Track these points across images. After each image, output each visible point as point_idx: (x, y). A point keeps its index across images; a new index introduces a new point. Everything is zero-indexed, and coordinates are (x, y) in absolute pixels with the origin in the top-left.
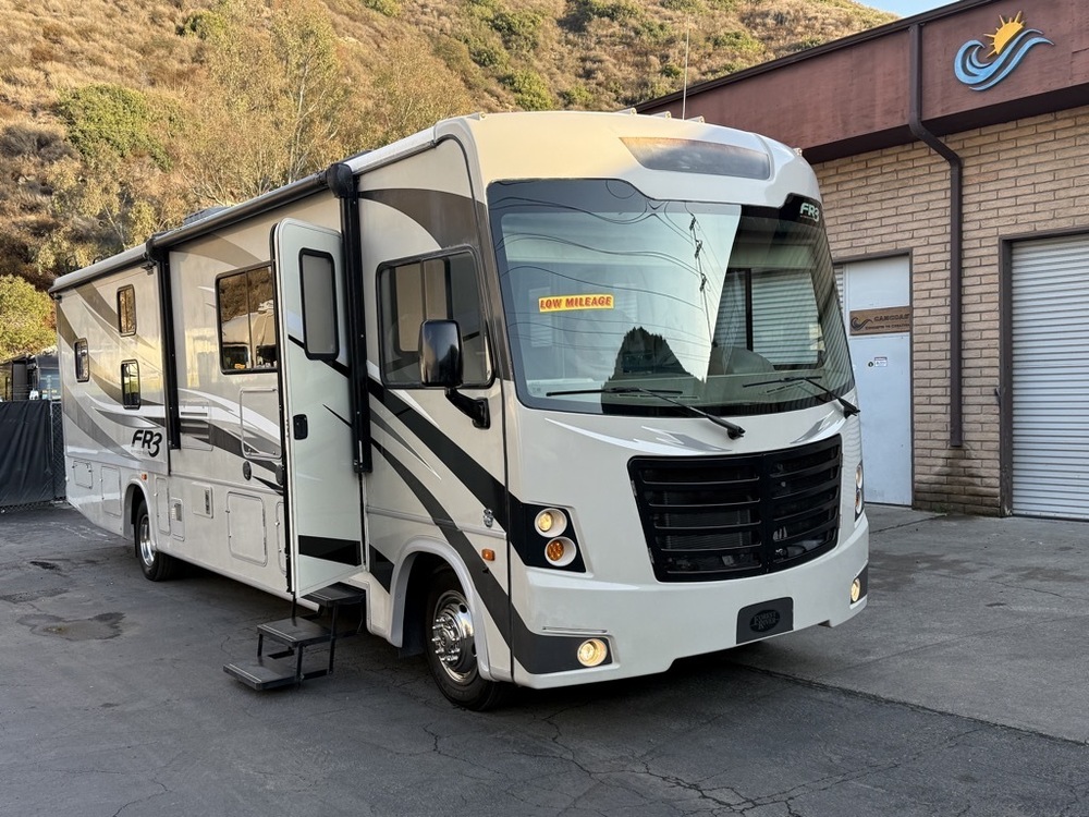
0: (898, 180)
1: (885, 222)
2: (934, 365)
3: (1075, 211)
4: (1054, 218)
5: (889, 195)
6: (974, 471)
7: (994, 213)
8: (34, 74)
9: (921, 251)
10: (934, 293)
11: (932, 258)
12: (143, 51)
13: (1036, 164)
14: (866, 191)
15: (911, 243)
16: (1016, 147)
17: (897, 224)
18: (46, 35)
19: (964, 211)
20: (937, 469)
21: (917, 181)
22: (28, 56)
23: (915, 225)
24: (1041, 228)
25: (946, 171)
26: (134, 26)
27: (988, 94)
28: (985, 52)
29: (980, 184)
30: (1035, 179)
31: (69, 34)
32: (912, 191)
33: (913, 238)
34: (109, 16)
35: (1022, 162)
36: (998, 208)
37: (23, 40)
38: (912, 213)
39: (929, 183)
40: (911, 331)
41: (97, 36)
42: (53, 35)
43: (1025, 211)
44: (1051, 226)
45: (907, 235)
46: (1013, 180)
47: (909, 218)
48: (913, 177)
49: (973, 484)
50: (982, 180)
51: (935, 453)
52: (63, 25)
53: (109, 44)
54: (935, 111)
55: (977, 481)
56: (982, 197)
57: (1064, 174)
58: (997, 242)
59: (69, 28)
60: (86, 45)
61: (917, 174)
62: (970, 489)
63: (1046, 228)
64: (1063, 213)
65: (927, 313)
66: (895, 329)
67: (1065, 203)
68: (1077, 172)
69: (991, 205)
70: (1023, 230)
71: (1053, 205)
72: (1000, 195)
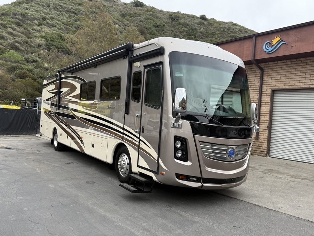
3: (290, 84)
4: (285, 86)
6: (261, 145)
8: (39, 28)
11: (255, 93)
12: (66, 24)
13: (281, 72)
18: (42, 19)
22: (38, 24)
24: (281, 88)
25: (259, 72)
26: (64, 18)
27: (271, 54)
28: (271, 44)
29: (267, 76)
30: (281, 76)
32: (251, 76)
34: (58, 15)
35: (278, 71)
36: (271, 82)
37: (37, 20)
38: (251, 81)
39: (255, 75)
41: (55, 20)
43: (278, 83)
44: (284, 87)
46: (275, 76)
48: (252, 73)
53: (58, 22)
54: (258, 57)
55: (261, 148)
56: (268, 79)
57: (288, 75)
58: (270, 90)
59: (48, 18)
60: (52, 22)
62: (259, 150)
64: (287, 85)
67: (287, 82)
68: (291, 75)
69: (269, 81)
70: (277, 88)
71: (285, 83)
72: (272, 79)
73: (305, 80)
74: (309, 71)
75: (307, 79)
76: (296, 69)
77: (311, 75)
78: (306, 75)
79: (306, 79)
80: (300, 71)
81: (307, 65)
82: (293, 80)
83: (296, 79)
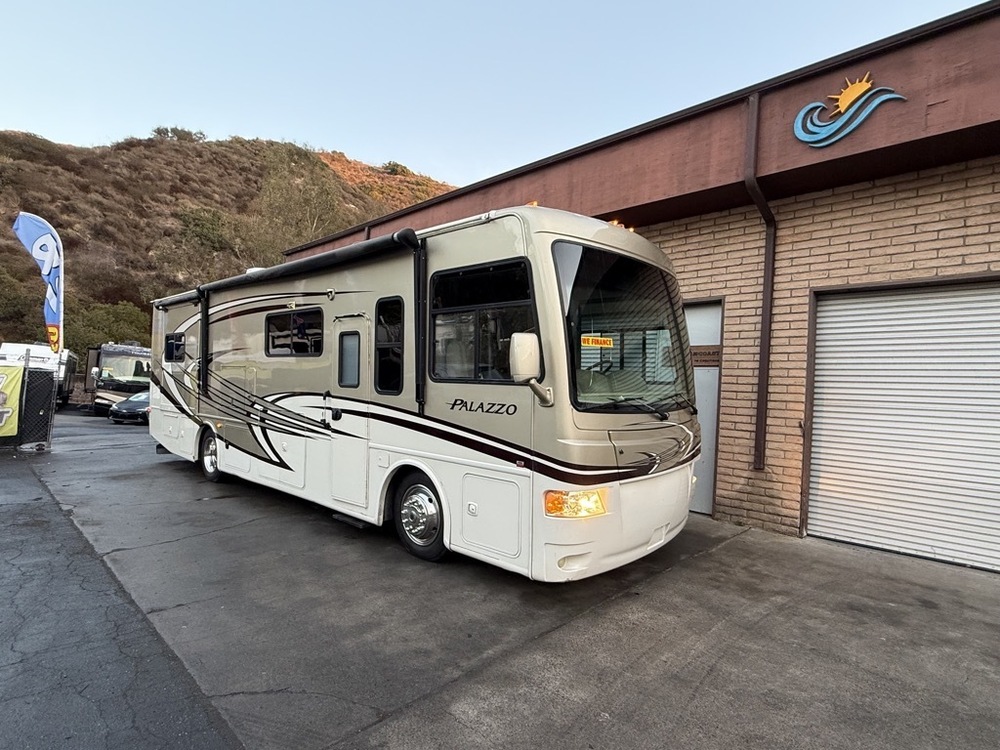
0: (715, 239)
1: (701, 274)
2: (740, 396)
3: (892, 267)
4: (869, 273)
5: (705, 252)
6: (775, 493)
7: (807, 268)
8: (169, 198)
9: (733, 299)
10: (743, 335)
11: (743, 305)
12: (237, 196)
13: (851, 225)
14: (686, 248)
15: (724, 292)
16: (832, 211)
17: (711, 276)
18: (181, 180)
19: (776, 266)
20: (738, 487)
21: (731, 241)
22: (168, 189)
23: (729, 277)
24: (854, 282)
25: (760, 232)
26: (234, 183)
27: (828, 150)
29: (793, 243)
30: (850, 239)
31: (194, 181)
32: (727, 249)
33: (726, 287)
34: (220, 176)
35: (835, 224)
36: (810, 264)
37: (167, 180)
38: (726, 267)
39: (744, 242)
40: (719, 365)
41: (211, 185)
42: (185, 180)
43: (838, 266)
44: (866, 280)
45: (723, 285)
46: (827, 240)
47: (723, 271)
48: (729, 237)
49: (774, 505)
50: (795, 239)
51: (737, 472)
52: (192, 176)
53: (217, 189)
54: (771, 168)
55: (778, 502)
56: (795, 254)
57: (881, 234)
58: (808, 293)
59: (195, 178)
60: (204, 188)
61: (732, 234)
62: (770, 509)
63: (859, 282)
64: (878, 269)
65: (736, 351)
66: (704, 364)
67: (881, 260)
68: (896, 232)
69: (803, 261)
70: (835, 283)
71: (869, 262)
72: (812, 253)
73: (965, 245)
74: (980, 212)
75: (974, 242)
76: (917, 206)
77: (989, 224)
78: (965, 226)
79: (969, 241)
80: (939, 213)
81: (967, 187)
82: (906, 250)
83: (919, 247)
